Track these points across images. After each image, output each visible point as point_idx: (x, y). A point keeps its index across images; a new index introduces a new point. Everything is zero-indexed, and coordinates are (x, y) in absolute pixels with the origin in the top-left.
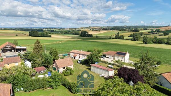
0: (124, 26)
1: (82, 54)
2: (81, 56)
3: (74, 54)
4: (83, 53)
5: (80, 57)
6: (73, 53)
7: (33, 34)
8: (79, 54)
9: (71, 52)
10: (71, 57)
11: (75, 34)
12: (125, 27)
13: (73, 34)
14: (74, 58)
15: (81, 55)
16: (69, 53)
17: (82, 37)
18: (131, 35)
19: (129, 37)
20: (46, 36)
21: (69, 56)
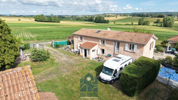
0: (143, 13)
1: (115, 41)
2: (110, 48)
3: (84, 41)
4: (118, 36)
5: (103, 51)
6: (81, 37)
7: (39, 18)
8: (103, 41)
9: (77, 36)
10: (76, 50)
11: (89, 21)
12: (145, 14)
13: (86, 21)
14: (83, 53)
15: (107, 45)
16: (70, 38)
17: (97, 23)
18: (158, 21)
19: (154, 23)
20: (54, 21)
21: (69, 46)
